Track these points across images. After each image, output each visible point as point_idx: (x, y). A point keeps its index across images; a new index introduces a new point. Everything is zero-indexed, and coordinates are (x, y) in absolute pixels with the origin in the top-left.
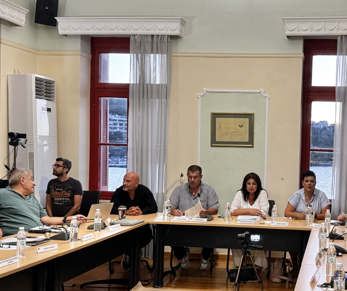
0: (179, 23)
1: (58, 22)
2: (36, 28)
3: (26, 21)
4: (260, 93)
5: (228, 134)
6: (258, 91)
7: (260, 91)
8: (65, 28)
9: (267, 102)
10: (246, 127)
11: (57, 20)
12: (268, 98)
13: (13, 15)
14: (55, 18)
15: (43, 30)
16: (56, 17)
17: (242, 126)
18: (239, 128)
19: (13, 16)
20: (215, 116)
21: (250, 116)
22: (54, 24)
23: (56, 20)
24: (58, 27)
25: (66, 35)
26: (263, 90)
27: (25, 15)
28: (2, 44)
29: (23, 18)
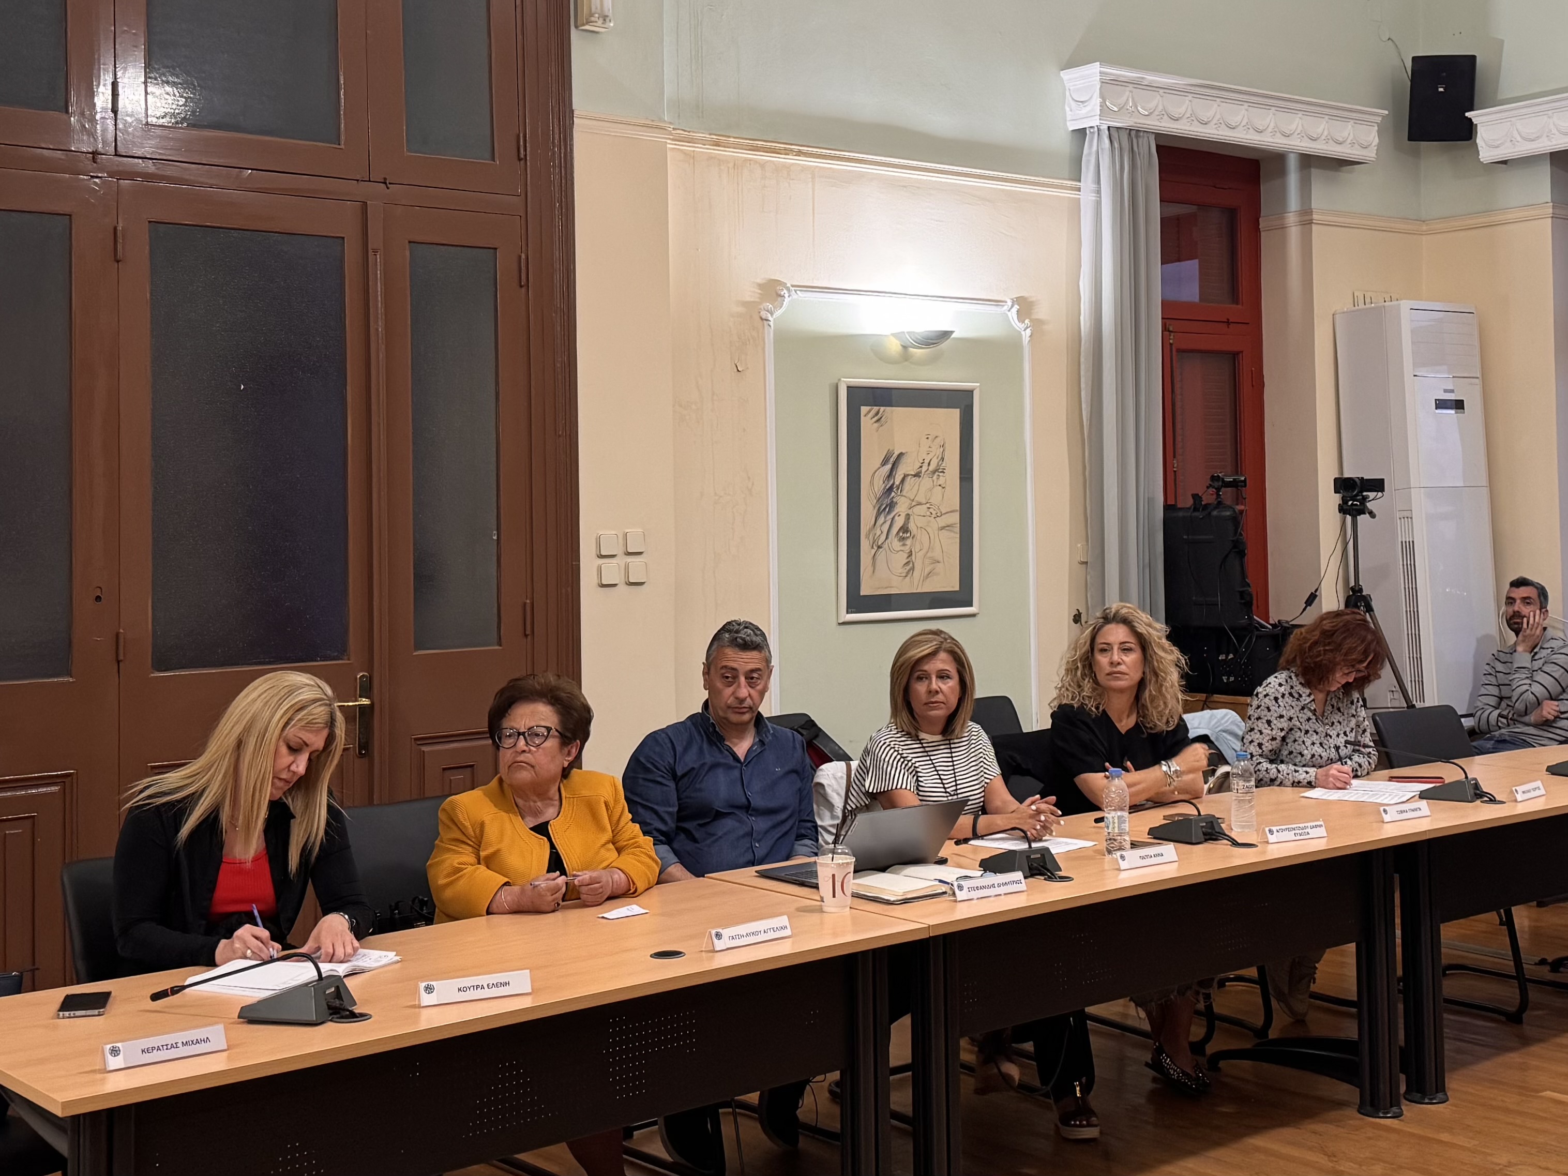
1: (1476, 125)
2: (1416, 154)
3: (1379, 145)
8: (1497, 140)
11: (1473, 120)
13: (1341, 136)
14: (1467, 114)
15: (1435, 159)
16: (1471, 109)
19: (1341, 139)
22: (1467, 132)
23: (1470, 119)
24: (1478, 141)
25: (1504, 162)
27: (1376, 128)
28: (1314, 227)
29: (1371, 137)
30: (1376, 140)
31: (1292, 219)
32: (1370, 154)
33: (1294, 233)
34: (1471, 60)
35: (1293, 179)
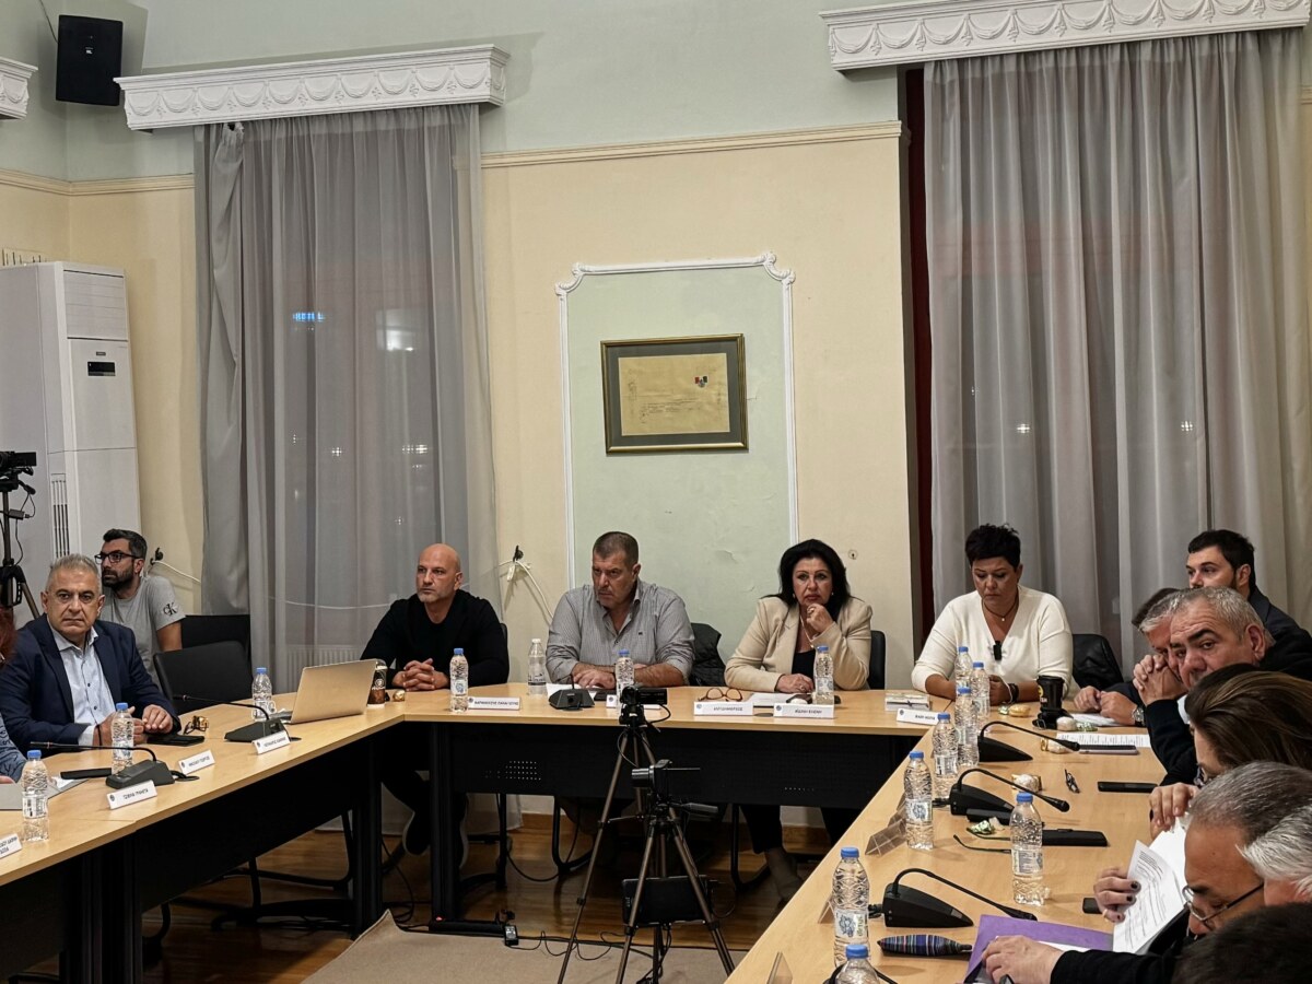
0: (489, 62)
1: (123, 91)
2: (62, 113)
3: (28, 101)
4: (759, 265)
5: (661, 411)
6: (754, 260)
7: (761, 258)
8: (146, 108)
10: (720, 383)
11: (121, 86)
14: (115, 79)
15: (81, 120)
16: (119, 76)
17: (705, 378)
18: (697, 387)
20: (614, 351)
21: (732, 347)
22: (114, 97)
23: (118, 85)
25: (151, 131)
26: (769, 257)
27: (25, 85)
29: (22, 92)
30: (26, 97)
34: (117, 26)
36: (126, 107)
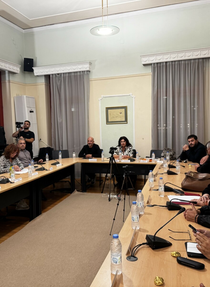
0: (89, 64)
2: (25, 73)
4: (130, 95)
5: (114, 118)
6: (129, 94)
7: (130, 94)
8: (37, 72)
9: (134, 100)
10: (123, 113)
12: (134, 98)
13: (14, 69)
14: (33, 68)
15: (27, 74)
16: (33, 67)
17: (121, 113)
18: (120, 114)
20: (108, 109)
21: (125, 108)
22: (32, 71)
23: (33, 69)
25: (38, 76)
26: (131, 94)
27: (19, 68)
28: (10, 83)
29: (19, 69)
30: (19, 70)
31: (7, 81)
32: (19, 72)
33: (7, 84)
34: (33, 59)
35: (7, 75)
36: (34, 72)
